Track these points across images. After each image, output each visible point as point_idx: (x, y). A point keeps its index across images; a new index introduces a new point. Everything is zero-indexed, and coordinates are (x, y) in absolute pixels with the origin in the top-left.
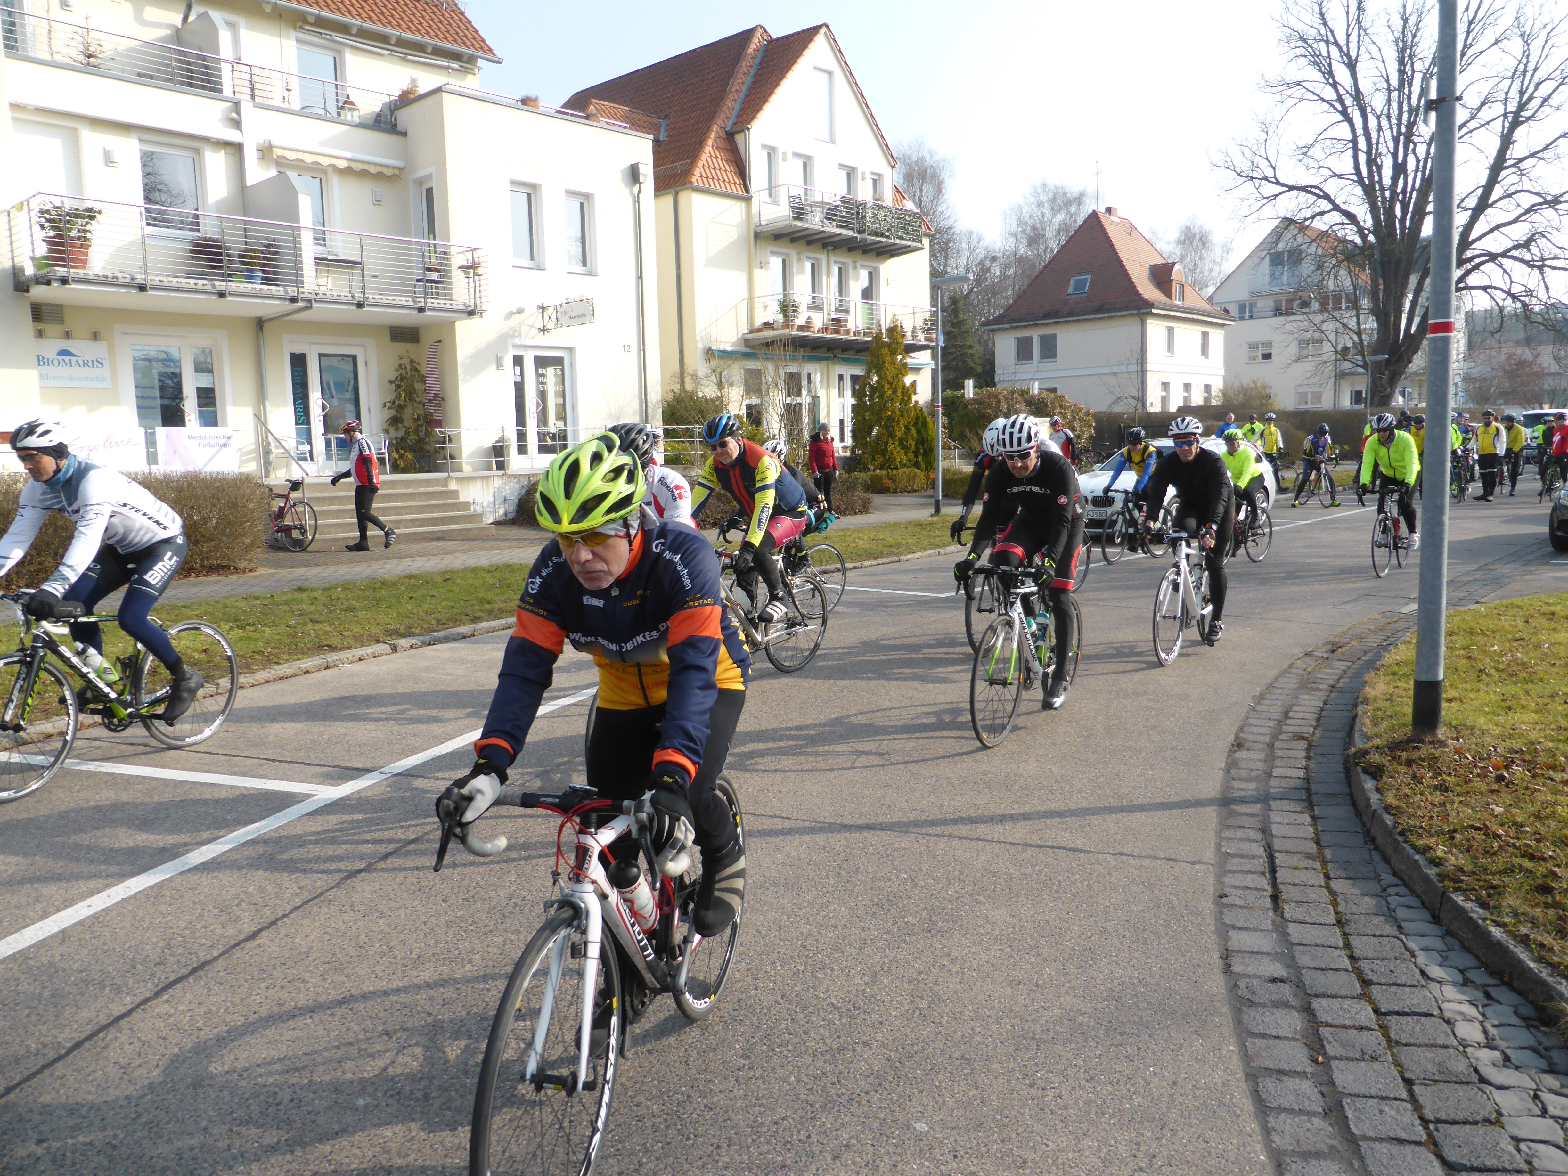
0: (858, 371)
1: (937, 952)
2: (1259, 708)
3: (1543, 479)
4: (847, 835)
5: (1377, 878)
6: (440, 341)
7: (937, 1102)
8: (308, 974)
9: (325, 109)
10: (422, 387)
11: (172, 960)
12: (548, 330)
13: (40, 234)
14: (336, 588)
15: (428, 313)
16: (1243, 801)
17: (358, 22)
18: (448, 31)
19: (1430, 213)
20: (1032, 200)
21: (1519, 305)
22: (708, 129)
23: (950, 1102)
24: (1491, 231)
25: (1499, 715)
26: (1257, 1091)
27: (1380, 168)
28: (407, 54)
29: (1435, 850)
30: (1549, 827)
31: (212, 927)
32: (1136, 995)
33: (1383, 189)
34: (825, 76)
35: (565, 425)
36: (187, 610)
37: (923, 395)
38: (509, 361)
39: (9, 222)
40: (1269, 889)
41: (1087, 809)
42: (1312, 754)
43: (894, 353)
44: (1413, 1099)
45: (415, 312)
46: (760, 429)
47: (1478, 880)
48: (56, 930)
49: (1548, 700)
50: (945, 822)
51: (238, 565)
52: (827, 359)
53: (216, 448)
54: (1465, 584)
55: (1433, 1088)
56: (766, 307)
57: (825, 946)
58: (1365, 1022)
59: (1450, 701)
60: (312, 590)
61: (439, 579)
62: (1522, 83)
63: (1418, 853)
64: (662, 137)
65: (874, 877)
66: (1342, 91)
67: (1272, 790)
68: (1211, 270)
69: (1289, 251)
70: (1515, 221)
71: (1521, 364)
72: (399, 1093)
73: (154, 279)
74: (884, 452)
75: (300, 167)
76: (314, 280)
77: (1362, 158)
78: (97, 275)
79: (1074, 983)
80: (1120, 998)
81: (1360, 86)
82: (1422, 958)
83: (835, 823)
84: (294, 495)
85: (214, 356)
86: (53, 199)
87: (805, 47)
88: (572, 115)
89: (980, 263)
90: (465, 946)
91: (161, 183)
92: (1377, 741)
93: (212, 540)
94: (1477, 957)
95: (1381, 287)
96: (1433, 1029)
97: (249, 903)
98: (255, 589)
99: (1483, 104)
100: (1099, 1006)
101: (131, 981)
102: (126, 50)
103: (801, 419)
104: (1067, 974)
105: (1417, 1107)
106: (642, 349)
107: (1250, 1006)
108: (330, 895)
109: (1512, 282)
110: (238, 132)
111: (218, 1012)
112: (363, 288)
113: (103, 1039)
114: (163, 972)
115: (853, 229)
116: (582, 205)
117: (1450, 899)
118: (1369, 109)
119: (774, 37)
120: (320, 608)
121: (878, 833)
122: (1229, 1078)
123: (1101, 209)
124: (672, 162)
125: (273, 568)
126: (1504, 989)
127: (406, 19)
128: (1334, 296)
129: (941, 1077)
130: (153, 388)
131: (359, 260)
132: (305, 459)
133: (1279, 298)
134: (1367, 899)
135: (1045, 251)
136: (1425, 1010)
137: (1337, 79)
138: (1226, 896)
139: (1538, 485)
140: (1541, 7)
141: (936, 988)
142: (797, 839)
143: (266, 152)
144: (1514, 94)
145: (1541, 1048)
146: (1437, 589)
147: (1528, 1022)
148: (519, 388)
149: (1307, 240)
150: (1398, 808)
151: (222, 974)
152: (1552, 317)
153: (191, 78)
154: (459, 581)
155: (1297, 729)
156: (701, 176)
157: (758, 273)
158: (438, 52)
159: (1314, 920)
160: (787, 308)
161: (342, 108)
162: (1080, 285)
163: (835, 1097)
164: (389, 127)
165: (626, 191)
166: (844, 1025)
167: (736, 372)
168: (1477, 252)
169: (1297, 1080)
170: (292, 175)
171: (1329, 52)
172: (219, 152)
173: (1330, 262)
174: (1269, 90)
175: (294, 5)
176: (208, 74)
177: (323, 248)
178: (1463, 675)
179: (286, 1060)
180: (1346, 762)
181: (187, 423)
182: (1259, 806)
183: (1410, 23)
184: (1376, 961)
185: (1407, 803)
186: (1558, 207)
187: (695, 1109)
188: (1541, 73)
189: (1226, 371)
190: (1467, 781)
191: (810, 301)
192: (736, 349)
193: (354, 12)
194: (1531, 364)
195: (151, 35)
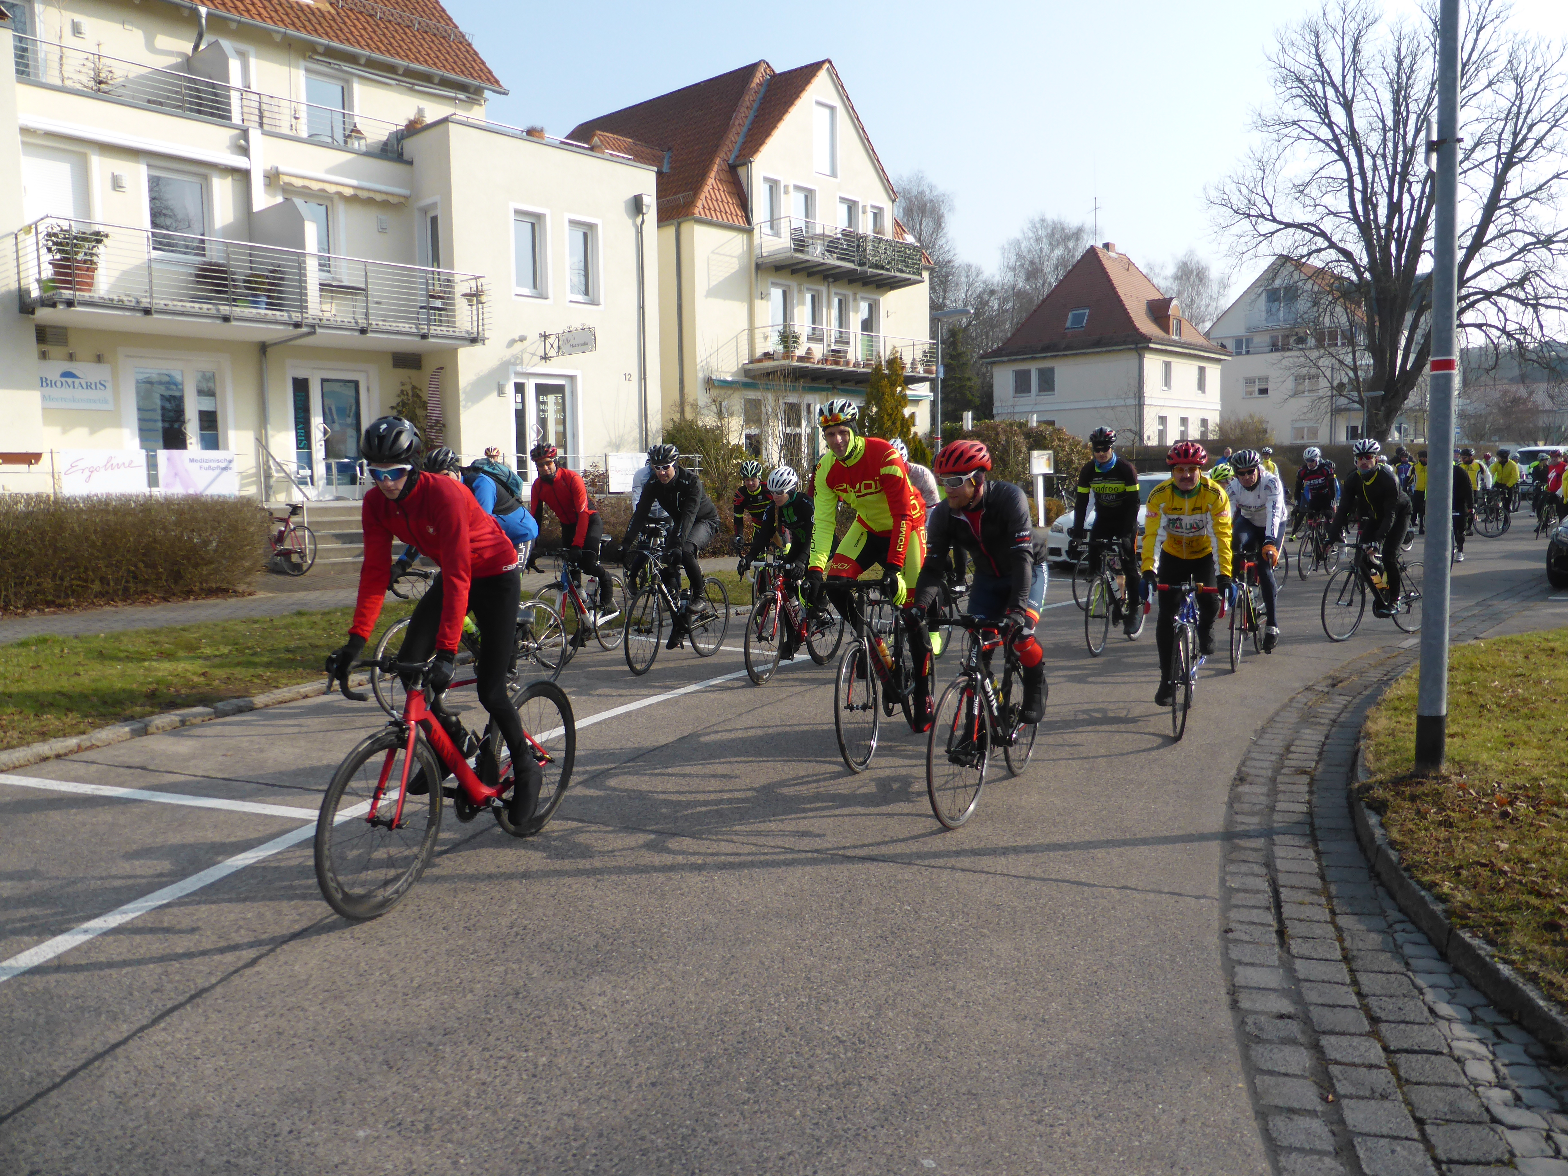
1: (942, 986)
2: (1261, 742)
3: (1539, 516)
4: (850, 866)
5: (1383, 914)
6: (442, 368)
7: (944, 1138)
8: (307, 1003)
9: (332, 137)
10: (424, 413)
11: (169, 986)
12: (549, 358)
13: (46, 257)
14: (335, 612)
15: (431, 340)
16: (1246, 835)
17: (367, 52)
18: (455, 62)
19: (1425, 251)
20: (1031, 235)
21: (1514, 343)
22: (711, 163)
23: (958, 1138)
24: (1486, 269)
25: (1502, 751)
26: (1267, 1130)
27: (1375, 207)
28: (414, 84)
29: (1441, 886)
30: (1555, 863)
32: (1143, 1031)
33: (1378, 228)
34: (827, 111)
35: (565, 453)
36: (185, 633)
37: (922, 425)
38: (510, 389)
39: (16, 244)
40: (1274, 923)
41: (1090, 842)
42: (1314, 789)
43: (893, 385)
44: (1425, 1139)
45: (417, 339)
47: (1484, 917)
48: (51, 955)
49: (1550, 736)
50: (947, 854)
51: (237, 589)
52: (827, 390)
53: (217, 472)
54: (1464, 619)
55: (1445, 1128)
56: (766, 338)
57: (829, 978)
58: (1374, 1060)
59: (1452, 736)
60: (311, 615)
62: (1516, 124)
63: (1424, 888)
64: (665, 169)
65: (877, 909)
66: (1337, 131)
67: (1275, 825)
68: (1208, 306)
69: (1286, 288)
70: (1510, 260)
71: (1516, 401)
72: (400, 1124)
73: (159, 302)
75: (306, 193)
76: (318, 306)
77: (1358, 196)
78: (102, 298)
79: (1080, 1018)
80: (1127, 1033)
81: (1356, 126)
82: (1430, 996)
84: (294, 519)
85: (217, 381)
86: (61, 222)
87: (807, 81)
88: (576, 146)
89: (979, 296)
90: (466, 975)
91: (167, 208)
92: (1380, 776)
93: (211, 563)
94: (1485, 994)
95: (1377, 324)
96: (1443, 1068)
97: (248, 929)
98: (253, 613)
99: (1476, 145)
100: (1106, 1042)
101: (128, 1008)
102: (137, 77)
103: (800, 449)
104: (1073, 1009)
105: (1429, 1147)
106: (643, 378)
107: (1258, 1043)
108: (329, 922)
109: (1506, 320)
110: (246, 159)
111: (216, 1040)
112: (367, 314)
113: (99, 1068)
114: (160, 999)
115: (853, 262)
116: (585, 235)
117: (1458, 936)
118: (1364, 149)
119: (778, 71)
120: (320, 632)
121: (881, 864)
122: (1238, 1115)
123: (1099, 245)
124: (675, 193)
125: (271, 591)
126: (1513, 1027)
127: (414, 50)
128: (1330, 333)
129: (948, 1112)
130: (154, 410)
131: (363, 286)
132: (306, 483)
133: (1275, 333)
134: (1373, 935)
135: (1043, 285)
136: (1435, 1048)
137: (1333, 119)
138: (1231, 930)
139: (1535, 521)
140: (1533, 51)
141: (942, 1022)
142: (799, 871)
143: (273, 178)
144: (1507, 135)
145: (1552, 1088)
146: (1440, 625)
147: (1539, 1061)
148: (520, 415)
149: (1303, 277)
150: (1403, 843)
151: (220, 1001)
152: (1547, 354)
153: (200, 105)
155: (1299, 764)
156: (704, 208)
157: (759, 304)
158: (445, 83)
159: (1321, 956)
160: (788, 338)
161: (349, 136)
162: (1078, 319)
163: (841, 1133)
164: (395, 155)
165: (630, 222)
166: (849, 1059)
167: (736, 402)
168: (1471, 290)
169: (1308, 1119)
170: (298, 202)
171: (1324, 92)
172: (226, 178)
173: (1326, 299)
174: (1266, 128)
175: (304, 35)
176: (217, 102)
177: (328, 274)
178: (1465, 711)
179: (285, 1091)
180: (1349, 797)
181: (189, 446)
182: (1263, 840)
183: (1405, 65)
184: (1384, 998)
185: (1411, 839)
186: (1551, 246)
187: (700, 1143)
188: (1534, 115)
189: (1222, 406)
190: (1472, 817)
191: (810, 333)
192: (736, 378)
193: (363, 43)
194: (1525, 401)
195: (162, 62)
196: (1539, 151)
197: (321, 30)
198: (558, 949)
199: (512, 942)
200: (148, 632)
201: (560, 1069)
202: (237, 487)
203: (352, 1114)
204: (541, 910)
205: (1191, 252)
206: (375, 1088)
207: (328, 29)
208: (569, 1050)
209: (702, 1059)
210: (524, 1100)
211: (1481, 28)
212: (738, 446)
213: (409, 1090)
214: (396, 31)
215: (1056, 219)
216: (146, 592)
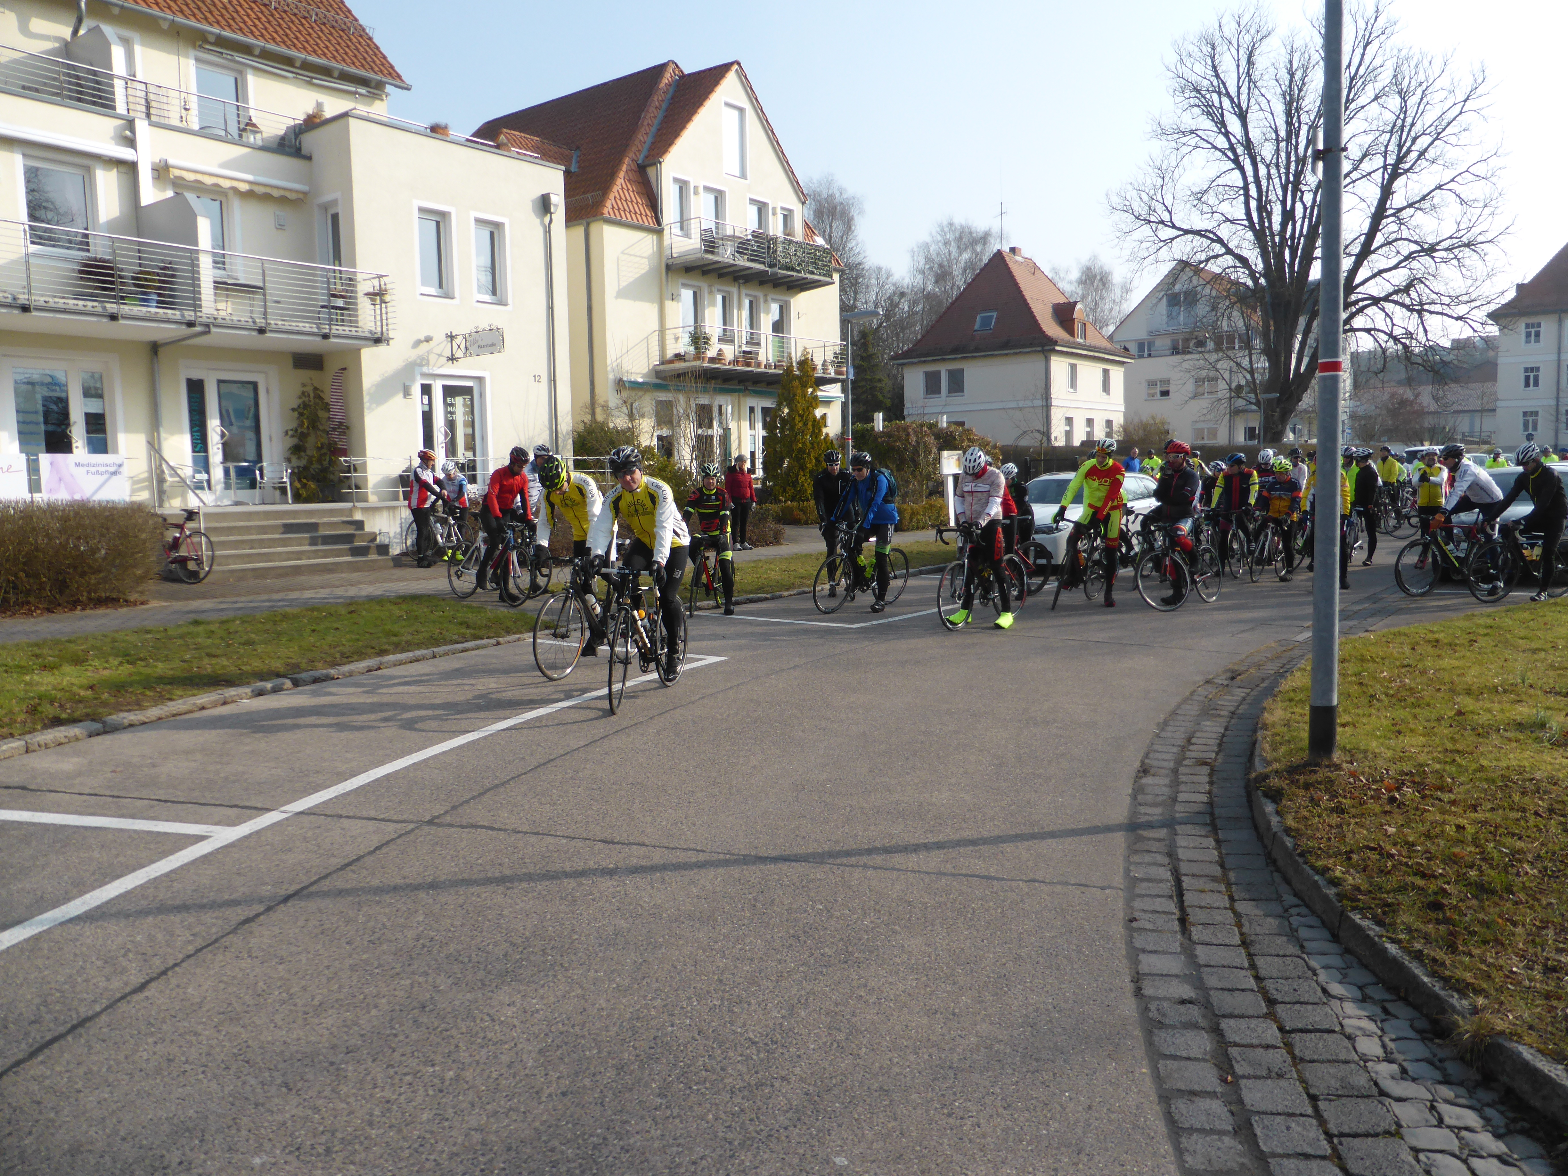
0: (769, 403)
1: (855, 984)
2: (1163, 734)
4: (762, 867)
5: (1279, 899)
6: (345, 369)
7: (856, 1135)
8: (201, 1026)
9: (226, 131)
10: (326, 415)
11: (48, 1017)
12: (457, 359)
14: (234, 621)
15: (333, 340)
16: (1150, 826)
17: (261, 43)
18: (355, 56)
19: (1317, 258)
20: (939, 238)
21: (1400, 347)
22: (620, 162)
23: (869, 1134)
24: (1374, 276)
25: (1390, 739)
26: (1170, 1113)
27: (1270, 214)
28: (312, 78)
29: (1333, 871)
30: (1438, 845)
31: (95, 981)
32: (1051, 1021)
33: (1272, 235)
34: (735, 113)
35: (475, 455)
36: (72, 645)
37: (833, 427)
38: (416, 390)
40: (1176, 911)
41: (1000, 837)
42: (1215, 779)
43: (804, 386)
44: (1318, 1114)
45: (318, 339)
46: (671, 460)
47: (1374, 899)
49: (1435, 724)
50: (859, 852)
51: (128, 598)
52: (739, 391)
53: (105, 477)
54: (1354, 614)
55: (1337, 1103)
56: (677, 339)
57: (741, 980)
58: (1271, 1041)
59: (1344, 725)
60: (208, 623)
61: (343, 611)
62: (1401, 137)
63: (1317, 873)
64: (574, 168)
65: (790, 909)
66: (1233, 140)
67: (1177, 815)
68: (1111, 310)
69: (1185, 293)
70: (1396, 267)
71: (1403, 403)
72: (298, 1149)
73: (39, 299)
74: (795, 484)
75: (199, 188)
76: (212, 304)
77: (1253, 204)
79: (990, 1011)
80: (1035, 1024)
81: (1251, 136)
82: (1323, 976)
83: (749, 855)
84: (190, 525)
85: (105, 381)
87: (716, 83)
88: (482, 144)
89: (890, 298)
90: (371, 990)
91: (47, 201)
92: (1276, 766)
93: (100, 571)
94: (1374, 973)
95: (1272, 328)
96: (1335, 1045)
97: (137, 953)
98: (146, 622)
99: (1364, 156)
100: (1015, 1034)
102: (9, 62)
103: (712, 451)
104: (983, 1001)
105: (1322, 1122)
106: (553, 380)
107: (1161, 1028)
108: (225, 941)
109: (1393, 325)
110: (132, 151)
111: (99, 1071)
112: (265, 313)
114: (39, 1031)
115: (764, 263)
116: (492, 234)
117: (1349, 918)
118: (1259, 158)
119: (686, 72)
120: (217, 641)
121: (793, 864)
122: (1143, 1100)
123: (1006, 249)
124: (584, 193)
125: (165, 600)
126: (1400, 1004)
127: (312, 42)
128: (1228, 336)
129: (860, 1109)
130: (36, 412)
131: (261, 284)
132: (202, 488)
133: (1176, 337)
134: (1269, 920)
135: (952, 288)
136: (1327, 1027)
137: (1229, 129)
138: (1135, 920)
140: (1417, 66)
141: (854, 1020)
142: (711, 873)
143: (161, 171)
144: (1393, 147)
145: (1436, 1060)
146: (1329, 619)
147: (1424, 1035)
148: (427, 417)
149: (1202, 282)
150: (1297, 830)
151: (104, 1030)
152: (1431, 358)
153: (81, 93)
154: (364, 613)
155: (1200, 755)
156: (613, 208)
157: (669, 305)
158: (345, 77)
159: (1220, 942)
160: (699, 340)
161: (244, 130)
162: (986, 321)
163: (754, 1134)
164: (293, 150)
165: (538, 221)
166: (762, 1060)
167: (647, 403)
168: (1360, 296)
169: (1208, 1100)
170: (190, 197)
171: (1221, 103)
172: (111, 170)
173: (1224, 304)
174: (1165, 137)
175: (193, 23)
176: (99, 90)
177: (222, 272)
178: (1356, 701)
179: (175, 1121)
180: (1247, 787)
181: (74, 450)
182: (1165, 830)
183: (1297, 78)
184: (1280, 981)
185: (1306, 826)
186: (1434, 254)
187: (611, 1152)
188: (1418, 128)
189: (1126, 407)
190: (1362, 803)
191: (721, 334)
192: (647, 380)
193: (257, 33)
194: (1411, 403)
195: (38, 47)
196: (1423, 163)
197: (211, 19)
198: (466, 960)
199: (419, 954)
200: (29, 645)
201: (467, 1082)
202: (128, 492)
203: (247, 1141)
204: (449, 921)
205: (1095, 258)
206: (272, 1112)
207: (220, 18)
208: (478, 1063)
209: (613, 1066)
210: (430, 1116)
211: (1368, 44)
212: (649, 449)
213: (310, 1112)
214: (292, 22)
215: (963, 223)
216: (28, 603)
